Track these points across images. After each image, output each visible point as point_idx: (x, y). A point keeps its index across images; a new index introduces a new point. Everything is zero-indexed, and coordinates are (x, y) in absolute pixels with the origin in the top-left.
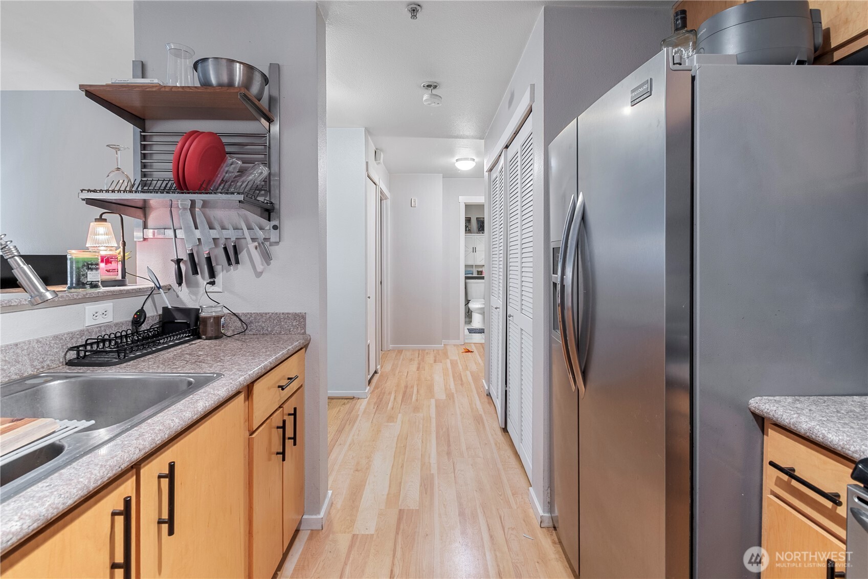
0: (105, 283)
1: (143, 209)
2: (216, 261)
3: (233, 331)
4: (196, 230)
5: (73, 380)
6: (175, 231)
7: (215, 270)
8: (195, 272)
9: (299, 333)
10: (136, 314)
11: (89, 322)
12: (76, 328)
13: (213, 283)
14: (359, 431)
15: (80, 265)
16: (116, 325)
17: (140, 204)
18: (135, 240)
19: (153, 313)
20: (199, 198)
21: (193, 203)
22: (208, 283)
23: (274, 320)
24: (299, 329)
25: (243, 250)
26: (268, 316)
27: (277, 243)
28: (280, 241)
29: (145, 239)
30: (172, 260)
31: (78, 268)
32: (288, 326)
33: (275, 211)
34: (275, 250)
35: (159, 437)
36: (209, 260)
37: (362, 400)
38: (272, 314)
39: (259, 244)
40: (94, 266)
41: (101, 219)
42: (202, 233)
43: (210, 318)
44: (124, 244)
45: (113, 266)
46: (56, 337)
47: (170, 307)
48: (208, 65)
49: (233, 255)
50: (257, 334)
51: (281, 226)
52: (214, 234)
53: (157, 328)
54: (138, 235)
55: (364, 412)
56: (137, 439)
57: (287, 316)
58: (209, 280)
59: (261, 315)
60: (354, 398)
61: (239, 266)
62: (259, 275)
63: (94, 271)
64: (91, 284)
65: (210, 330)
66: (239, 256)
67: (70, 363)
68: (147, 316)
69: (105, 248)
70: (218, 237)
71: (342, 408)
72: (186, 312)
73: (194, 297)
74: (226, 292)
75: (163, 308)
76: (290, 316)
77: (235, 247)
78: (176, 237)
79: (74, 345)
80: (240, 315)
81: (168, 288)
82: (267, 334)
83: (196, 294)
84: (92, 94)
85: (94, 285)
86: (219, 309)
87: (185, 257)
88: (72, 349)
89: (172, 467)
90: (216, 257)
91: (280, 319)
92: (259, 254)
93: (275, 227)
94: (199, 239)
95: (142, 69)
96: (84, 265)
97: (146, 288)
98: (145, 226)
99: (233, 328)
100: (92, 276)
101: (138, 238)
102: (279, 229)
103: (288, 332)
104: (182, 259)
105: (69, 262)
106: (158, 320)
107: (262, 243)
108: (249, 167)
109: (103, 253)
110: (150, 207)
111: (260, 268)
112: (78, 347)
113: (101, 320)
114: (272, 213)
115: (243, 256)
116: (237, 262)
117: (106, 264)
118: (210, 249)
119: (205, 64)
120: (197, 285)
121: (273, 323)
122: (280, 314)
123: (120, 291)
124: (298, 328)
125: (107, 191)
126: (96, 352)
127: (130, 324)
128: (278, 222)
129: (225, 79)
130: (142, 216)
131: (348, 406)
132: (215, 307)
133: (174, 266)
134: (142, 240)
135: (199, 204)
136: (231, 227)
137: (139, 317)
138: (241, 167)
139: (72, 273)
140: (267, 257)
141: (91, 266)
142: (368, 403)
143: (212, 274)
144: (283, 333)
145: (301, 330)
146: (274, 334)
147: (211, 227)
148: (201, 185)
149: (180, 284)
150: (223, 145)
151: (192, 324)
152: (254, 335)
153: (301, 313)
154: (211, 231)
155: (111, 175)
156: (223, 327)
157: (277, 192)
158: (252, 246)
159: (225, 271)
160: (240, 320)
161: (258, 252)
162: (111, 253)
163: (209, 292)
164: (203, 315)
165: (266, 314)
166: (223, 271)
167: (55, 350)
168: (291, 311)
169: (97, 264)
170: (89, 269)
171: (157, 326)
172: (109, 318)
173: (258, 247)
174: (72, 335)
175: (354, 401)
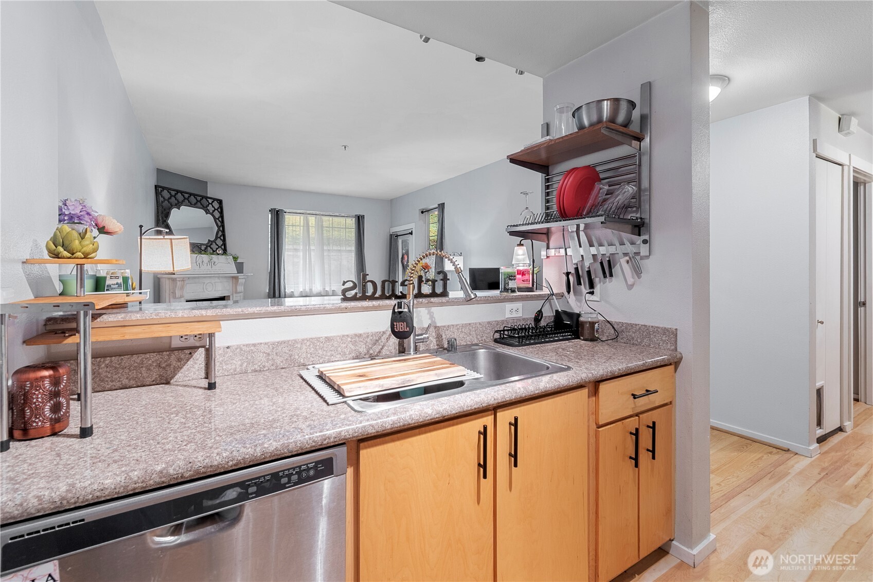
0: (520, 290)
1: (547, 233)
2: (595, 274)
3: (608, 336)
4: (580, 248)
5: (490, 351)
6: (566, 249)
7: (594, 281)
8: (579, 283)
9: (669, 349)
10: (536, 313)
11: (508, 315)
12: (500, 318)
13: (592, 293)
14: (783, 492)
15: (506, 276)
16: (524, 319)
17: (545, 231)
18: (542, 258)
19: (548, 313)
20: (582, 223)
21: (578, 226)
22: (587, 293)
23: (643, 332)
24: (669, 345)
25: (617, 264)
26: (638, 327)
27: (648, 257)
28: (650, 255)
29: (548, 257)
30: (564, 273)
31: (505, 279)
32: (658, 340)
33: (645, 225)
34: (646, 264)
35: (508, 396)
36: (589, 273)
37: (803, 457)
38: (642, 325)
39: (630, 258)
40: (512, 278)
41: (520, 245)
42: (584, 250)
43: (586, 322)
44: (533, 261)
45: (526, 277)
46: (489, 323)
47: (560, 310)
48: (582, 112)
49: (608, 268)
50: (628, 343)
51: (652, 240)
52: (593, 250)
53: (552, 325)
54: (544, 253)
55: (800, 473)
56: (495, 392)
57: (656, 330)
58: (589, 291)
59: (632, 325)
60: (789, 450)
61: (613, 278)
62: (630, 287)
63: (513, 281)
64: (511, 290)
65: (587, 332)
66: (613, 270)
67: (496, 341)
68: (544, 315)
69: (522, 265)
70: (596, 253)
71: (765, 456)
72: (571, 315)
73: (579, 304)
74: (602, 302)
75: (556, 310)
76: (659, 330)
77: (609, 261)
78: (566, 254)
79: (499, 329)
80: (613, 323)
81: (562, 295)
82: (637, 345)
83: (580, 301)
84: (514, 160)
85: (513, 291)
86: (595, 316)
87: (573, 271)
88: (496, 332)
89: (516, 419)
90: (595, 270)
91: (650, 332)
92: (630, 268)
93: (645, 242)
94: (582, 256)
95: (547, 128)
96: (507, 277)
97: (544, 294)
98: (548, 248)
99: (607, 334)
100: (512, 284)
101: (544, 256)
102: (648, 244)
103: (657, 346)
104: (570, 272)
105: (500, 274)
106: (553, 319)
107: (633, 257)
108: (615, 189)
109: (521, 268)
110: (551, 233)
111: (630, 281)
112: (500, 331)
113: (514, 315)
114: (642, 228)
115: (616, 270)
116: (611, 275)
117: (522, 276)
118: (590, 264)
119: (580, 111)
120: (580, 294)
121: (643, 335)
122: (649, 327)
123: (527, 295)
124: (667, 343)
125: (523, 225)
126: (510, 337)
127: (533, 320)
128: (648, 236)
129: (595, 118)
130: (546, 239)
131: (776, 457)
132: (591, 313)
133: (565, 278)
134: (546, 257)
135: (582, 227)
136: (606, 243)
137: (539, 316)
138: (608, 190)
139: (502, 282)
140: (638, 271)
141: (511, 277)
142: (811, 465)
143: (592, 285)
144: (652, 346)
145: (671, 346)
146: (643, 346)
147: (591, 245)
148: (578, 212)
149: (569, 292)
150: (597, 174)
151: (574, 326)
152: (625, 343)
153: (670, 329)
154: (591, 248)
155: (523, 213)
156: (597, 331)
157: (647, 207)
158: (623, 261)
159: (602, 283)
160: (613, 328)
161: (629, 266)
162: (526, 268)
163: (588, 300)
164: (581, 319)
165: (636, 325)
166: (600, 283)
167: (488, 331)
168: (661, 326)
169: (515, 276)
170: (510, 279)
171: (553, 324)
172: (520, 314)
173: (630, 261)
174: (497, 323)
175: (787, 455)
